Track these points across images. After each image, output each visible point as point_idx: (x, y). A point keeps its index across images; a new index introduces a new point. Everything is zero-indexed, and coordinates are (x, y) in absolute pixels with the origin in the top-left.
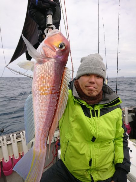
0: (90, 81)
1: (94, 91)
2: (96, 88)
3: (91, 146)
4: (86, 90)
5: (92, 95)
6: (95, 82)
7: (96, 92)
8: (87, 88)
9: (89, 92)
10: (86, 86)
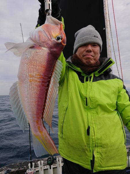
0: (87, 50)
1: (91, 60)
2: (93, 57)
3: (88, 113)
4: (84, 59)
5: (90, 63)
6: (92, 50)
7: (93, 60)
8: (85, 57)
9: (86, 61)
10: (83, 56)
